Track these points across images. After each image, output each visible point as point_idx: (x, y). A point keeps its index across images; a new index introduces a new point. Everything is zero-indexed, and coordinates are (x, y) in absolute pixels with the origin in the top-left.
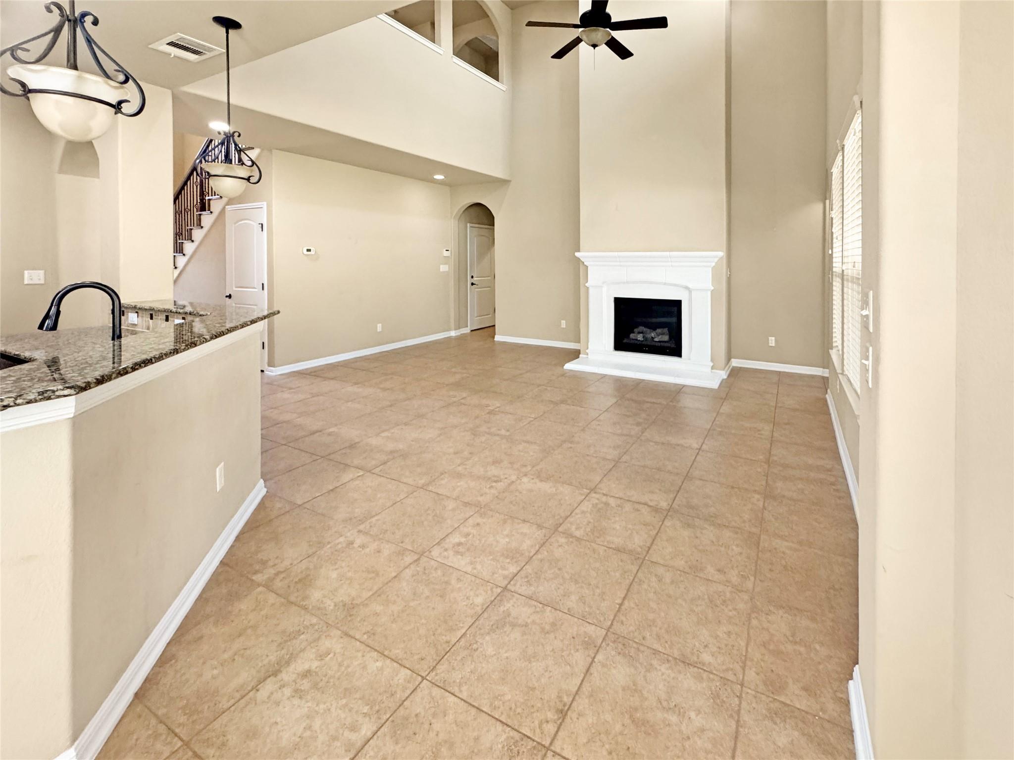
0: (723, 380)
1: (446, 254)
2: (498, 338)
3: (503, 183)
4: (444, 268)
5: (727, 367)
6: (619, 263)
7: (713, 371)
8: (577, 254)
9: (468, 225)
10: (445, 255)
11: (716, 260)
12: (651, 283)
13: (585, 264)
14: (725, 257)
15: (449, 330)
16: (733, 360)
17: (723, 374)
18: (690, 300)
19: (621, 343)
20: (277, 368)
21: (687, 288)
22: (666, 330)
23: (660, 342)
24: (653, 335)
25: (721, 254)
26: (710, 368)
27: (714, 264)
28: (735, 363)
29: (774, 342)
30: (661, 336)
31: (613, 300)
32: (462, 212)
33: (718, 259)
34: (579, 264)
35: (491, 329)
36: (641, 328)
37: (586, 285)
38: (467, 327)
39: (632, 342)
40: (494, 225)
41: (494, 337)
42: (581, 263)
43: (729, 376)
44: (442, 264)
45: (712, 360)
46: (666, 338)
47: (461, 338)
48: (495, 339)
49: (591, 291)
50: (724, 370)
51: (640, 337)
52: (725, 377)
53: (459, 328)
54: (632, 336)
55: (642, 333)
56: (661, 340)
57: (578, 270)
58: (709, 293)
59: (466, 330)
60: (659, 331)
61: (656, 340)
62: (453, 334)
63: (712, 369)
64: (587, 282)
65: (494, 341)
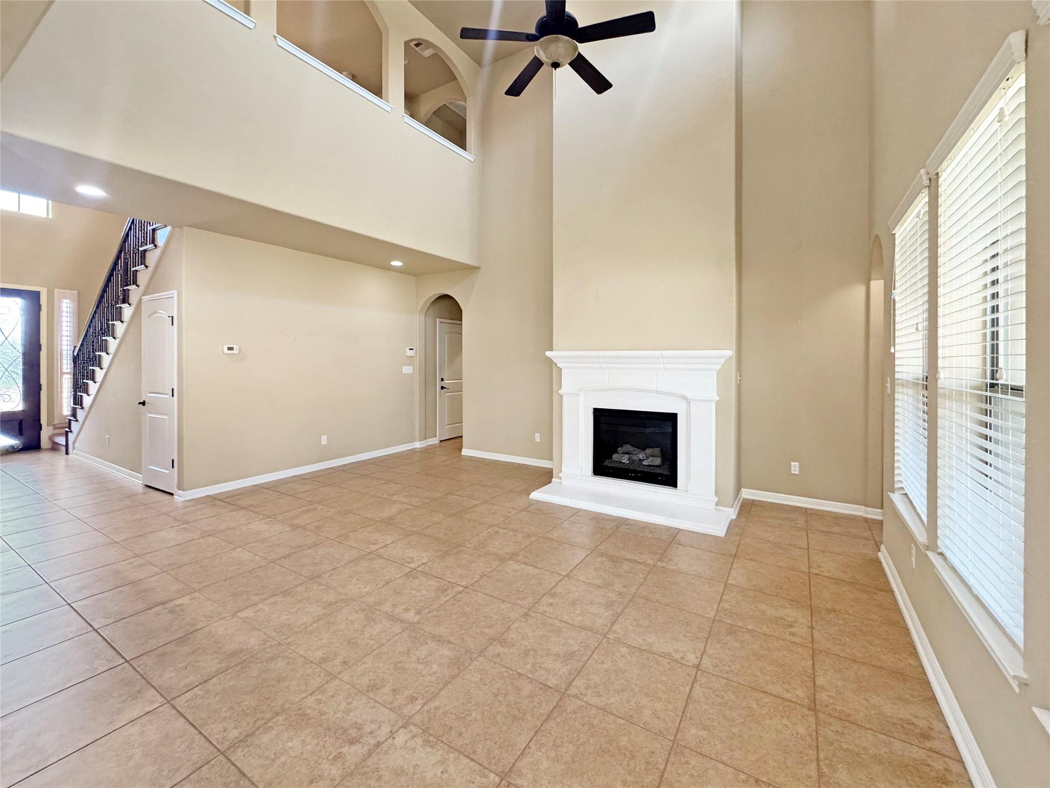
0: (732, 520)
1: (410, 353)
2: (465, 452)
3: (473, 269)
4: (407, 370)
5: (736, 502)
6: (598, 365)
7: (719, 507)
8: (548, 354)
9: (438, 319)
10: (408, 355)
11: (723, 361)
12: (639, 390)
13: (558, 365)
14: (734, 357)
15: (413, 441)
16: (743, 490)
17: (731, 513)
18: (688, 414)
19: (602, 467)
20: (186, 492)
21: (685, 398)
22: (657, 451)
23: (649, 466)
24: (641, 456)
25: (730, 353)
26: (715, 504)
27: (719, 367)
28: (747, 494)
29: (797, 469)
30: (650, 459)
31: (591, 411)
32: (429, 305)
33: (724, 360)
34: (552, 365)
35: (457, 440)
36: (627, 447)
37: (560, 392)
38: (436, 437)
39: (616, 465)
40: (461, 320)
41: (461, 451)
42: (554, 365)
43: (740, 514)
44: (405, 365)
45: (717, 493)
46: (658, 461)
47: (426, 451)
48: (463, 453)
49: (565, 400)
50: (732, 507)
51: (625, 460)
52: (734, 517)
53: (426, 439)
54: (615, 457)
55: (628, 453)
56: (651, 463)
57: (551, 372)
58: (713, 406)
59: (435, 441)
60: (648, 451)
61: (645, 463)
62: (418, 445)
63: (716, 505)
64: (560, 388)
65: (461, 455)
